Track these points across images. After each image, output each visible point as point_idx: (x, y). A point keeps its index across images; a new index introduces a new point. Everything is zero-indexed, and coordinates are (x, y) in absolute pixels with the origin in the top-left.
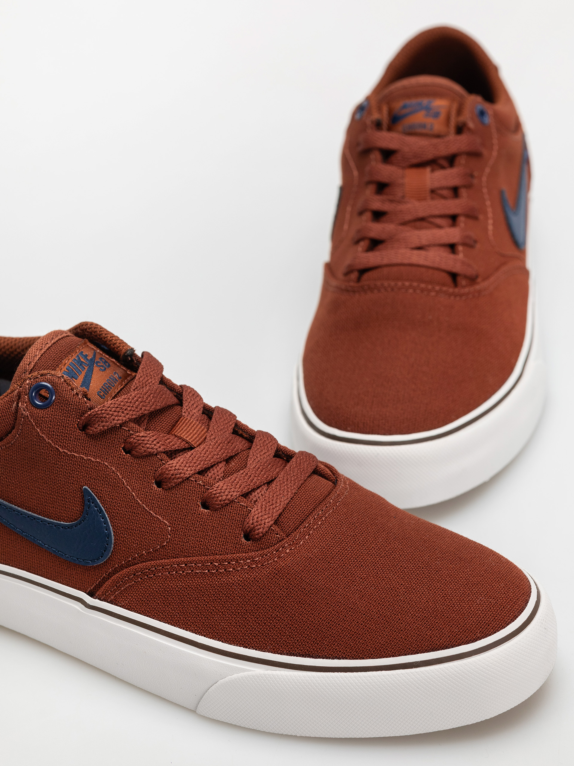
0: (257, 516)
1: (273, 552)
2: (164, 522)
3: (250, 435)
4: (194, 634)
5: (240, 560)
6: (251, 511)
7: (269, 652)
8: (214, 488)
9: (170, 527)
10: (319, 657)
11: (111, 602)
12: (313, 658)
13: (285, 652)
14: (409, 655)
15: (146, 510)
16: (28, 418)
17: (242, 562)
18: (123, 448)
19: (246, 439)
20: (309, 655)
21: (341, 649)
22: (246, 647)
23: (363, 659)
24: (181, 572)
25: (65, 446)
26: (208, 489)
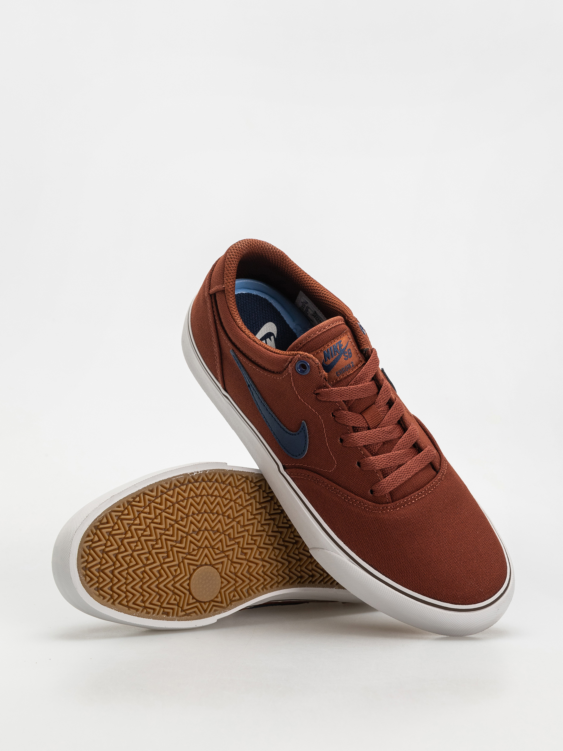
0: (382, 486)
1: (380, 508)
2: (335, 461)
3: (405, 427)
4: (323, 521)
5: (362, 503)
6: (380, 481)
7: (355, 553)
8: (367, 459)
9: (336, 465)
10: (377, 570)
11: (292, 478)
12: (374, 568)
13: (362, 558)
14: (420, 594)
15: (329, 450)
16: (290, 374)
17: (362, 504)
18: (332, 413)
19: (402, 428)
20: (373, 566)
21: (389, 573)
22: (345, 544)
23: (398, 583)
24: (331, 490)
25: (303, 397)
26: (364, 458)
